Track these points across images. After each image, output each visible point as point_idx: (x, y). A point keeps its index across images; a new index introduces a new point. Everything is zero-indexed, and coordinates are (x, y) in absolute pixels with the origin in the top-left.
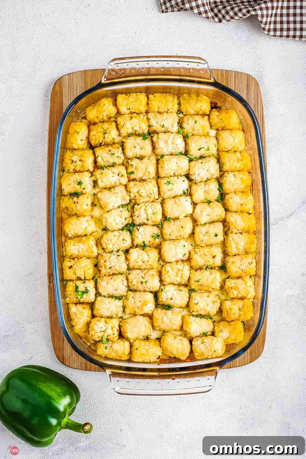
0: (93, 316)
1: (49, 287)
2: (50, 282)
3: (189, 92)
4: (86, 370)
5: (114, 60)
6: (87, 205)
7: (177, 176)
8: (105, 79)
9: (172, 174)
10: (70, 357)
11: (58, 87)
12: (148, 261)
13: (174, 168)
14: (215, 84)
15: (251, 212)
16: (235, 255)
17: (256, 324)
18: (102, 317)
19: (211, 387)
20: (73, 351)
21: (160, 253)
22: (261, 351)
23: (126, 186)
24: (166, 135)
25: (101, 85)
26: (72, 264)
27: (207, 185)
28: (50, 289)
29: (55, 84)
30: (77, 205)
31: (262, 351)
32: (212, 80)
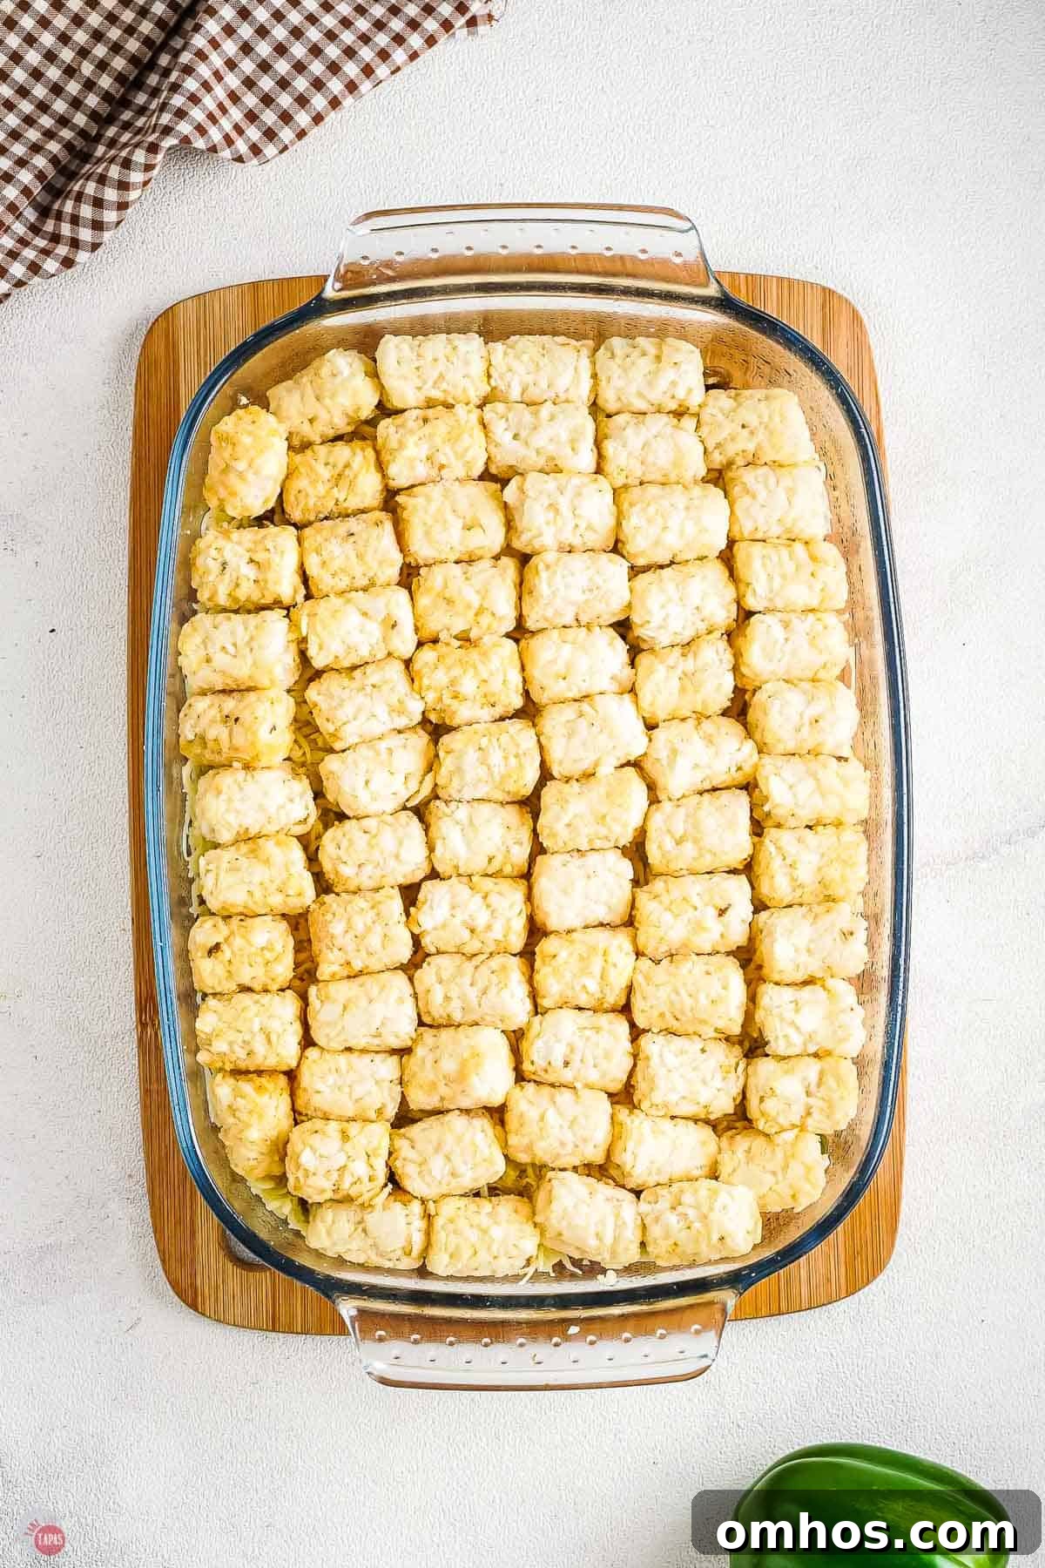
0: (297, 1117)
1: (140, 1040)
2: (143, 1025)
3: (631, 329)
4: (273, 1330)
5: (369, 216)
6: (274, 728)
7: (588, 627)
8: (338, 285)
9: (568, 619)
10: (217, 1287)
12: (489, 928)
13: (578, 596)
14: (725, 304)
15: (846, 752)
16: (790, 906)
17: (863, 1143)
18: (326, 1118)
19: (705, 1362)
20: (230, 1265)
21: (529, 898)
22: (884, 1252)
23: (408, 663)
24: (550, 483)
25: (320, 307)
26: (220, 939)
27: (690, 656)
28: (144, 1054)
29: (150, 331)
30: (236, 728)
32: (712, 291)
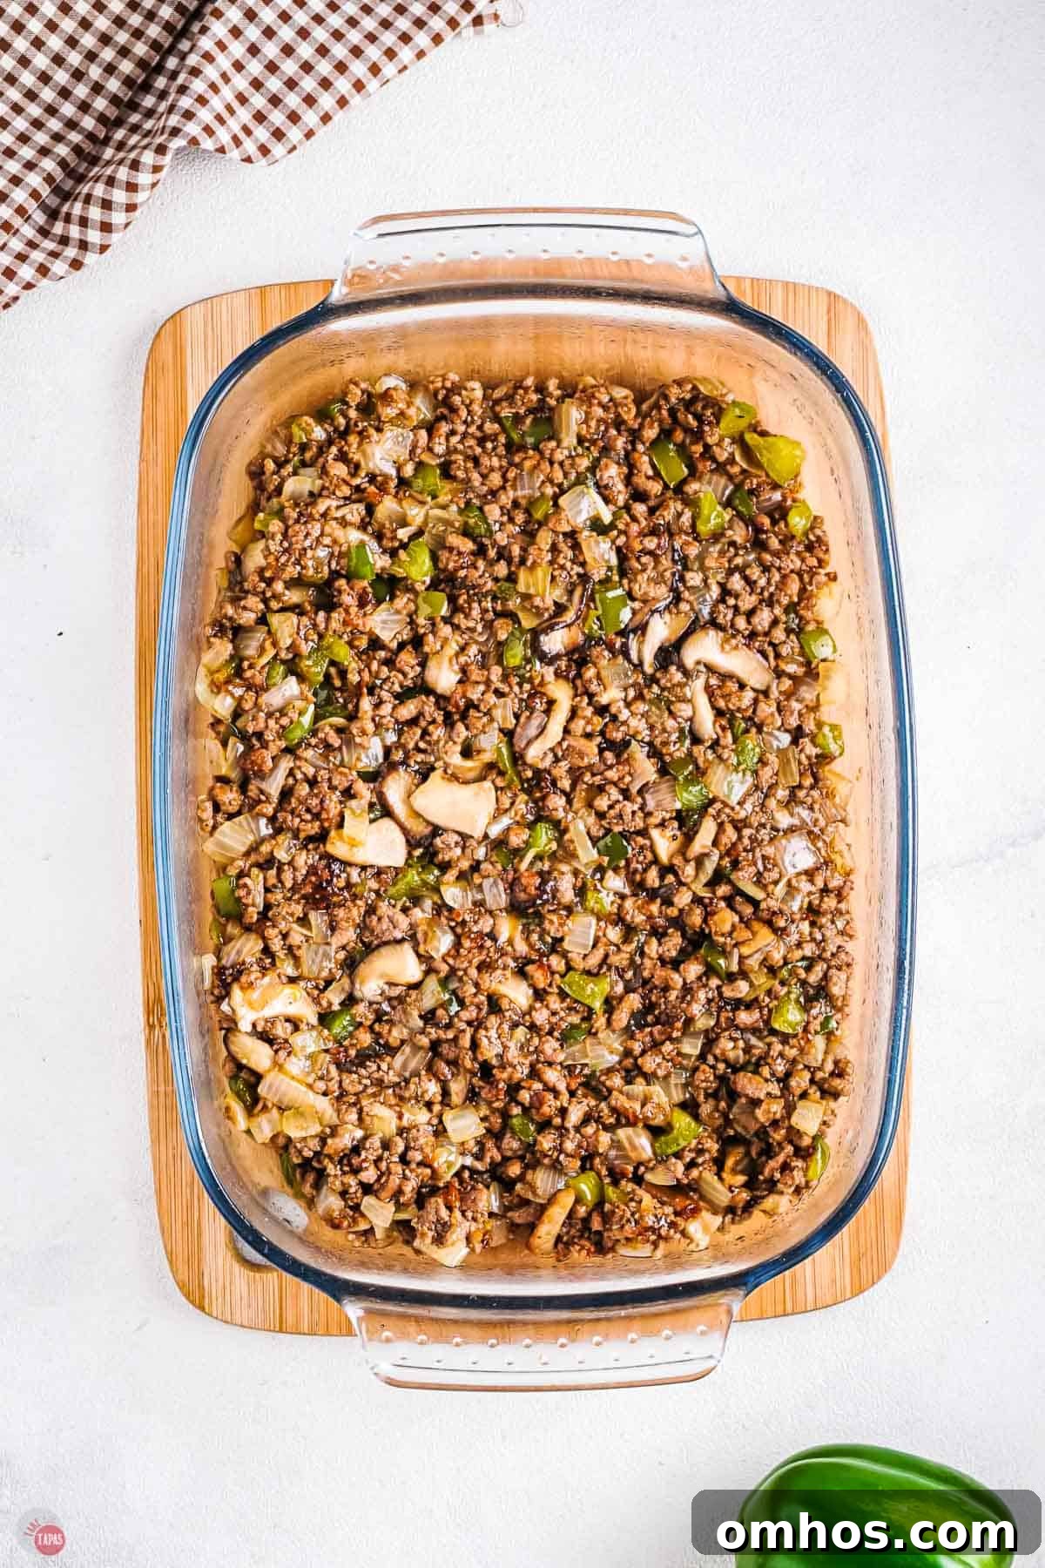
1: (148, 1042)
2: (151, 1027)
8: (345, 289)
10: (224, 1289)
11: (167, 349)
14: (729, 307)
19: (711, 1363)
20: (237, 1266)
22: (889, 1254)
25: (326, 311)
28: (152, 1053)
29: (158, 335)
31: (895, 1254)
